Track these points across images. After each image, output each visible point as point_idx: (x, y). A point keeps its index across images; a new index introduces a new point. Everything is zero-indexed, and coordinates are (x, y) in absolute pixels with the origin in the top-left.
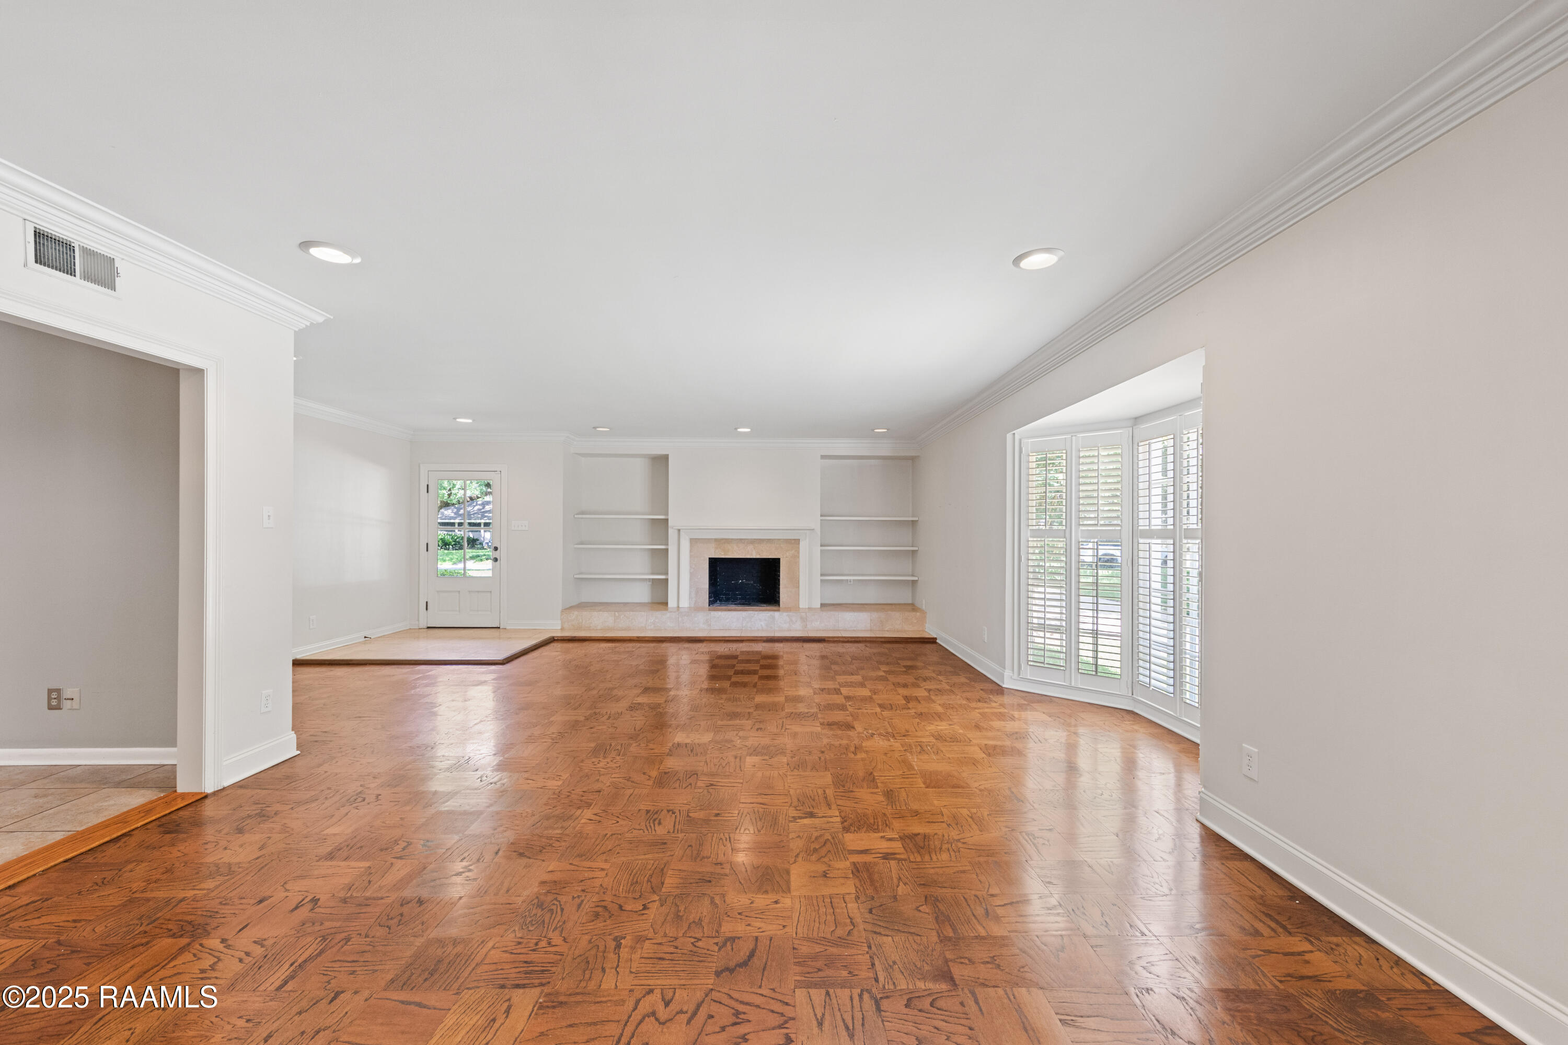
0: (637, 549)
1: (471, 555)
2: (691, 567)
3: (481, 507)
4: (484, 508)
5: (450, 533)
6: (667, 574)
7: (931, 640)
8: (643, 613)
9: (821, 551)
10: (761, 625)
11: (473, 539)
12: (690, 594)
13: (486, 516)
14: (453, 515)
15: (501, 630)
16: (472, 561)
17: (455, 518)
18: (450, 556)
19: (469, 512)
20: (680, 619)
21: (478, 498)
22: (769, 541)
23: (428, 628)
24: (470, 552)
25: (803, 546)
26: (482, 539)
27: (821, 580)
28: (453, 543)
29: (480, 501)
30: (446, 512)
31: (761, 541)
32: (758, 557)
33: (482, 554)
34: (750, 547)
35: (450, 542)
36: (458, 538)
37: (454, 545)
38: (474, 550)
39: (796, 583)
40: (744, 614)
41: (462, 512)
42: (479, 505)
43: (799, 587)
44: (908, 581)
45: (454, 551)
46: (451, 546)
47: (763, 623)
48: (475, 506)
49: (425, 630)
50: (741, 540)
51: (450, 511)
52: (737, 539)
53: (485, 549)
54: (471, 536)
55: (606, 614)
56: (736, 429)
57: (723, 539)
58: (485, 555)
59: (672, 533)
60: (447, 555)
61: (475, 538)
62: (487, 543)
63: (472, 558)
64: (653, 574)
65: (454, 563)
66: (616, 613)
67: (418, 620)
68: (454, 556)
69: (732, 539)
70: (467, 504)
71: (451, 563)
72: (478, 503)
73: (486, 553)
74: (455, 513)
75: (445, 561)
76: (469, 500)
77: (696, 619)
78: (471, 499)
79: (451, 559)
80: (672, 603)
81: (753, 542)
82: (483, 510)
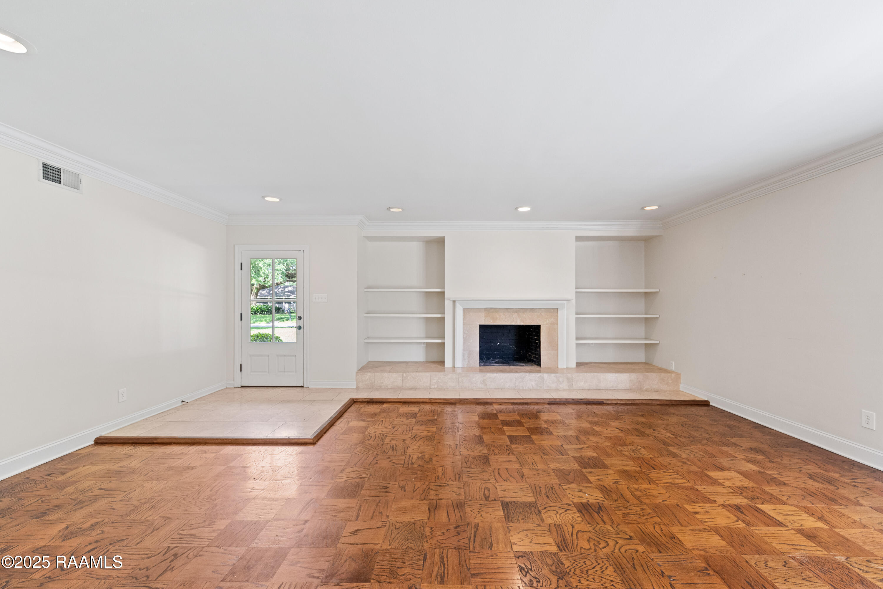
0: (413, 317)
1: (277, 317)
2: (464, 333)
3: (283, 289)
4: (284, 289)
5: (265, 304)
6: (443, 338)
7: (705, 403)
8: (427, 374)
9: (576, 318)
10: (532, 385)
11: (278, 308)
12: (463, 356)
13: (285, 295)
14: (266, 294)
15: (304, 389)
16: (278, 321)
17: (268, 296)
18: (265, 318)
19: (276, 292)
20: (460, 380)
21: (281, 283)
22: (532, 310)
23: (242, 387)
24: (276, 316)
25: (562, 315)
26: (284, 308)
27: (577, 344)
28: (267, 310)
29: (282, 286)
30: (263, 292)
31: (525, 310)
32: (522, 324)
33: (284, 317)
34: (515, 316)
35: (265, 310)
36: (269, 307)
37: (267, 311)
38: (279, 315)
39: (555, 346)
40: (517, 375)
41: (271, 292)
42: (282, 288)
43: (557, 350)
44: (642, 344)
45: (267, 315)
46: (265, 312)
47: (533, 383)
48: (279, 289)
49: (239, 389)
50: (507, 309)
51: (265, 292)
52: (504, 309)
53: (286, 314)
54: (277, 306)
55: (395, 375)
56: (517, 209)
57: (491, 309)
58: (285, 318)
59: (448, 305)
60: (263, 317)
61: (280, 307)
62: (287, 311)
63: (278, 319)
64: (427, 338)
65: (268, 323)
66: (404, 374)
67: (234, 381)
68: (268, 318)
69: (499, 309)
70: (274, 287)
71: (266, 323)
72: (281, 287)
73: (286, 317)
74: (268, 293)
75: (262, 321)
76: (276, 285)
77: (474, 379)
78: (277, 284)
79: (266, 320)
80: (448, 363)
81: (517, 311)
82: (284, 291)
